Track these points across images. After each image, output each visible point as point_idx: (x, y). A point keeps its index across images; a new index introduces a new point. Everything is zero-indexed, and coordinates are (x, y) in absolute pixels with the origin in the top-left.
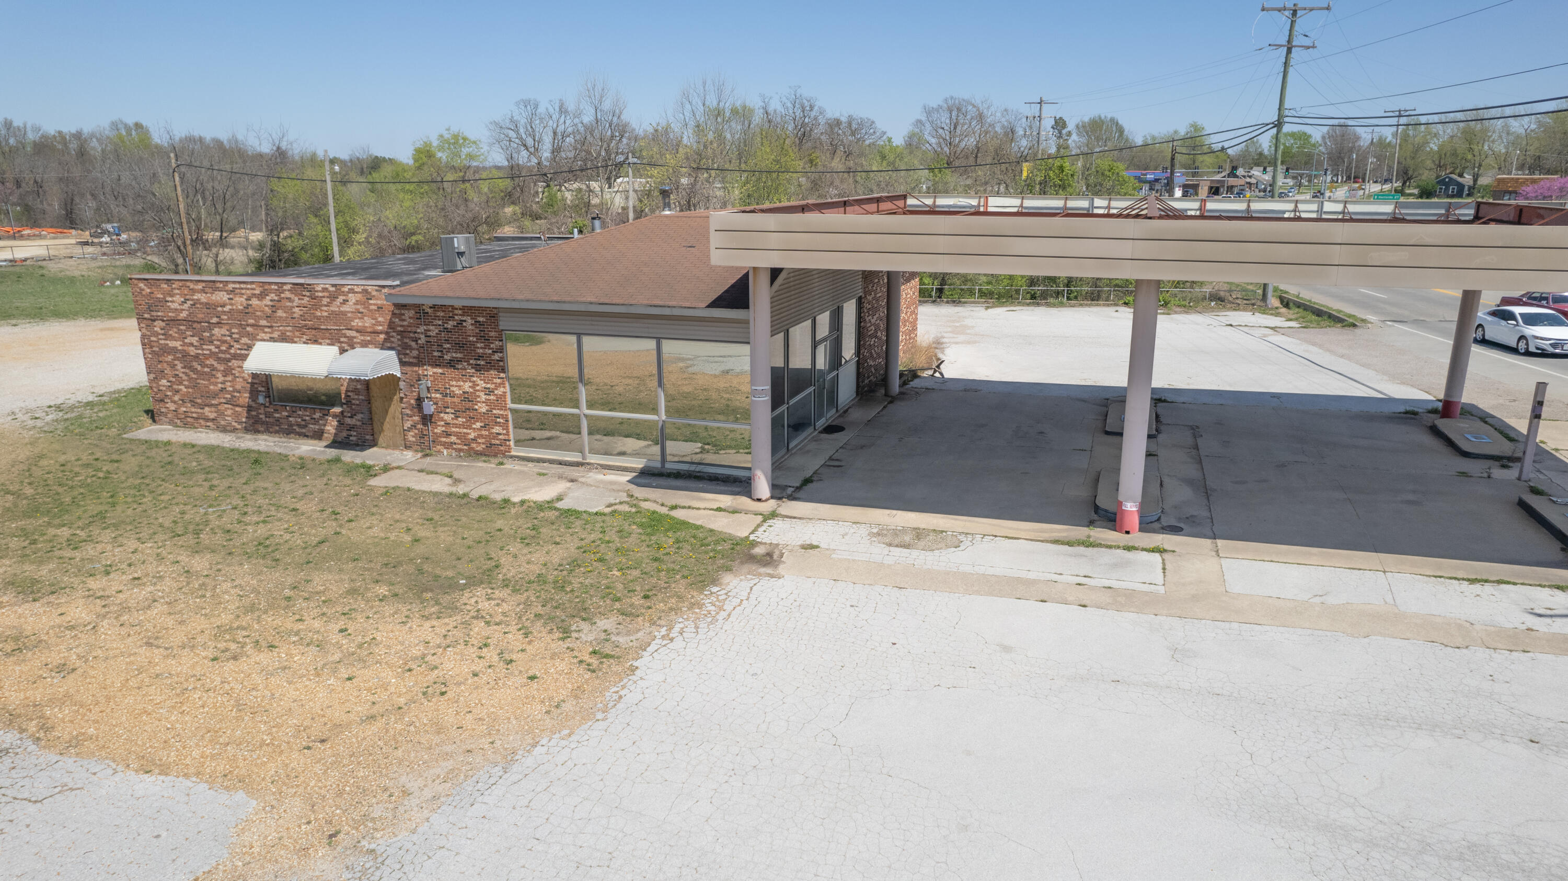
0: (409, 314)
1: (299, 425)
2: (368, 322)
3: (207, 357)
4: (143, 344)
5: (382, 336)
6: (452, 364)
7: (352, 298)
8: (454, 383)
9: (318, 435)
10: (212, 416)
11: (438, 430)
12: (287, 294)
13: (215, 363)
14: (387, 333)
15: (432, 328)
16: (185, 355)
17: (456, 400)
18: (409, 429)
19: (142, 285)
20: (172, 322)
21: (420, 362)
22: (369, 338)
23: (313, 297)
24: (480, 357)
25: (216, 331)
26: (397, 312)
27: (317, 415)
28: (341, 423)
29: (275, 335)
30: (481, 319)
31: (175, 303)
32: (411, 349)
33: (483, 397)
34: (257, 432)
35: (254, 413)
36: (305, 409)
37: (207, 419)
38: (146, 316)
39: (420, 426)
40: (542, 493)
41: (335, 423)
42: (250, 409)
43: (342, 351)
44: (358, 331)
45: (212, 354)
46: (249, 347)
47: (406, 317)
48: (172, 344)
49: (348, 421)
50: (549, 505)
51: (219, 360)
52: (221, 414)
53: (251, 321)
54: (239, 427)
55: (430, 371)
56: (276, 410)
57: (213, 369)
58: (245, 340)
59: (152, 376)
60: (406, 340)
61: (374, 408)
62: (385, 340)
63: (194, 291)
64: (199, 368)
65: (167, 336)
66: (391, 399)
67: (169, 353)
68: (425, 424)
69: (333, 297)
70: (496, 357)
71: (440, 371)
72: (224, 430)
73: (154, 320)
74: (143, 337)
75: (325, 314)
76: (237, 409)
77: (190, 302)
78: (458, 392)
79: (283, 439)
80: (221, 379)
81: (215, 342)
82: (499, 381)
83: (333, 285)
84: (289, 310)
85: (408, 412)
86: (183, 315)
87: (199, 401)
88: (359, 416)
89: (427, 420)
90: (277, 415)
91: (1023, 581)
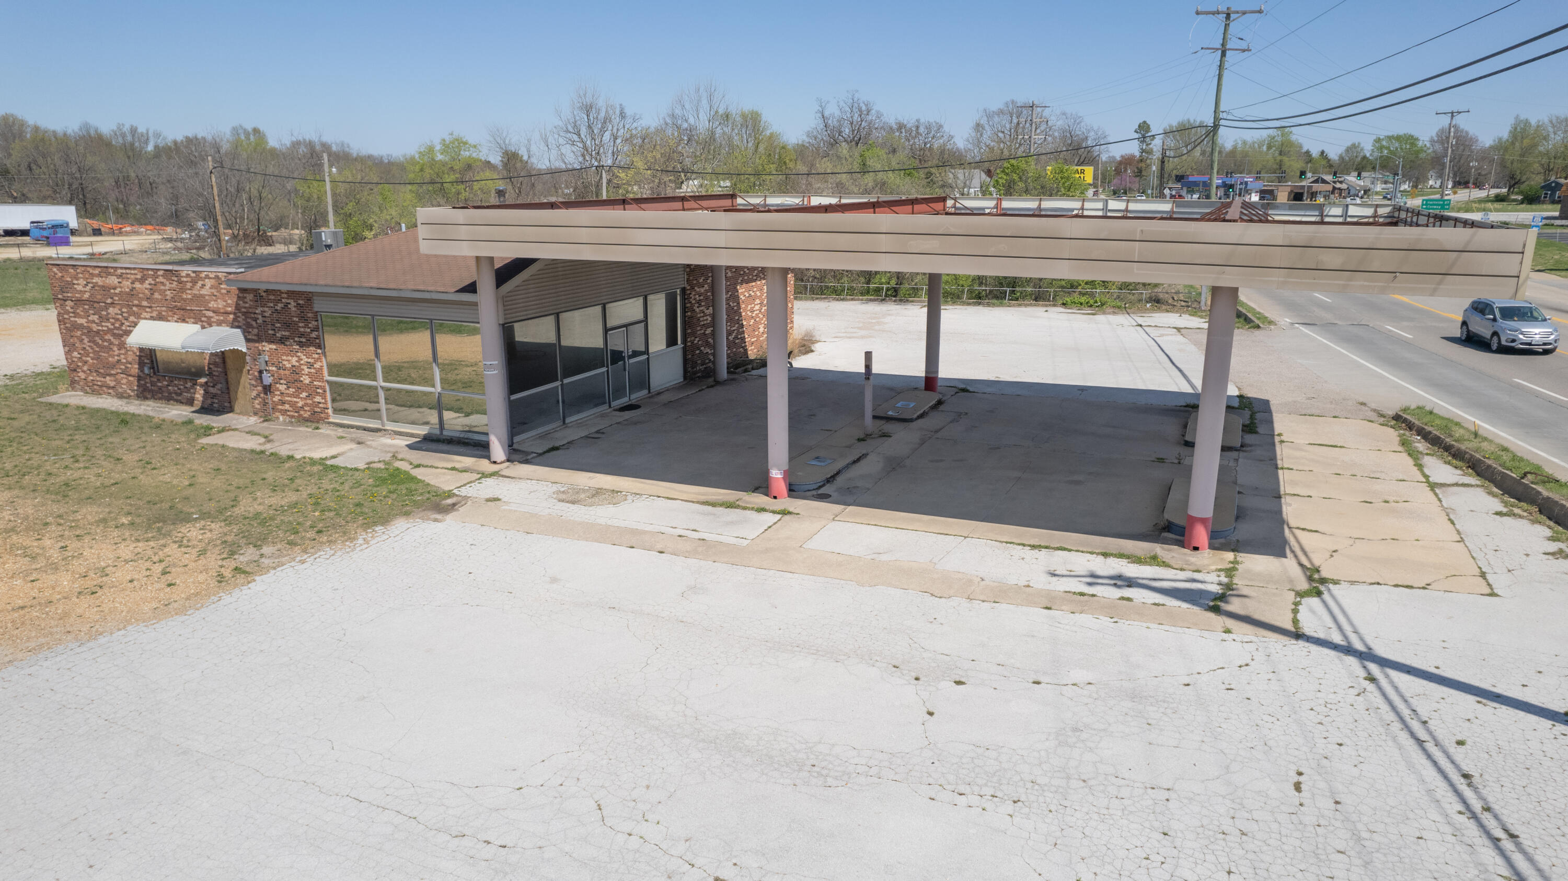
0: (250, 297)
1: (176, 393)
2: (220, 304)
3: (106, 333)
4: (59, 321)
5: (232, 316)
6: (282, 341)
7: (209, 283)
8: (284, 358)
9: (190, 402)
10: (112, 384)
11: (276, 399)
12: (161, 279)
13: (111, 338)
14: (235, 314)
15: (266, 309)
16: (90, 330)
17: (287, 372)
18: (255, 398)
19: (55, 270)
20: (79, 302)
21: (259, 340)
23: (180, 282)
24: (302, 335)
25: (111, 310)
26: (241, 295)
27: (189, 385)
28: (206, 392)
29: (154, 314)
30: (301, 302)
31: (80, 285)
32: (253, 328)
33: (306, 370)
34: (146, 398)
35: (142, 382)
36: (180, 379)
37: (109, 387)
38: (60, 296)
39: (262, 395)
41: (202, 392)
42: (139, 378)
43: (203, 327)
44: (214, 312)
45: (109, 331)
46: (135, 324)
47: (247, 300)
48: (82, 321)
49: (211, 390)
51: (114, 335)
52: (118, 382)
53: (136, 302)
54: (132, 394)
55: (267, 347)
56: (159, 380)
57: (111, 343)
58: (132, 318)
59: (67, 348)
60: (249, 320)
61: (229, 379)
62: (235, 320)
63: (92, 275)
64: (100, 342)
65: (76, 315)
66: (241, 371)
67: (78, 329)
68: (266, 394)
69: (194, 282)
70: (314, 335)
71: (274, 347)
72: (121, 396)
73: (65, 300)
74: (59, 314)
75: (189, 297)
76: (131, 378)
77: (90, 285)
78: (288, 366)
79: (163, 405)
80: (117, 352)
81: (111, 320)
82: (316, 356)
83: (194, 272)
84: (163, 293)
85: (253, 382)
86: (86, 296)
87: (102, 371)
88: (219, 386)
89: (267, 389)
90: (160, 384)
91: (634, 532)
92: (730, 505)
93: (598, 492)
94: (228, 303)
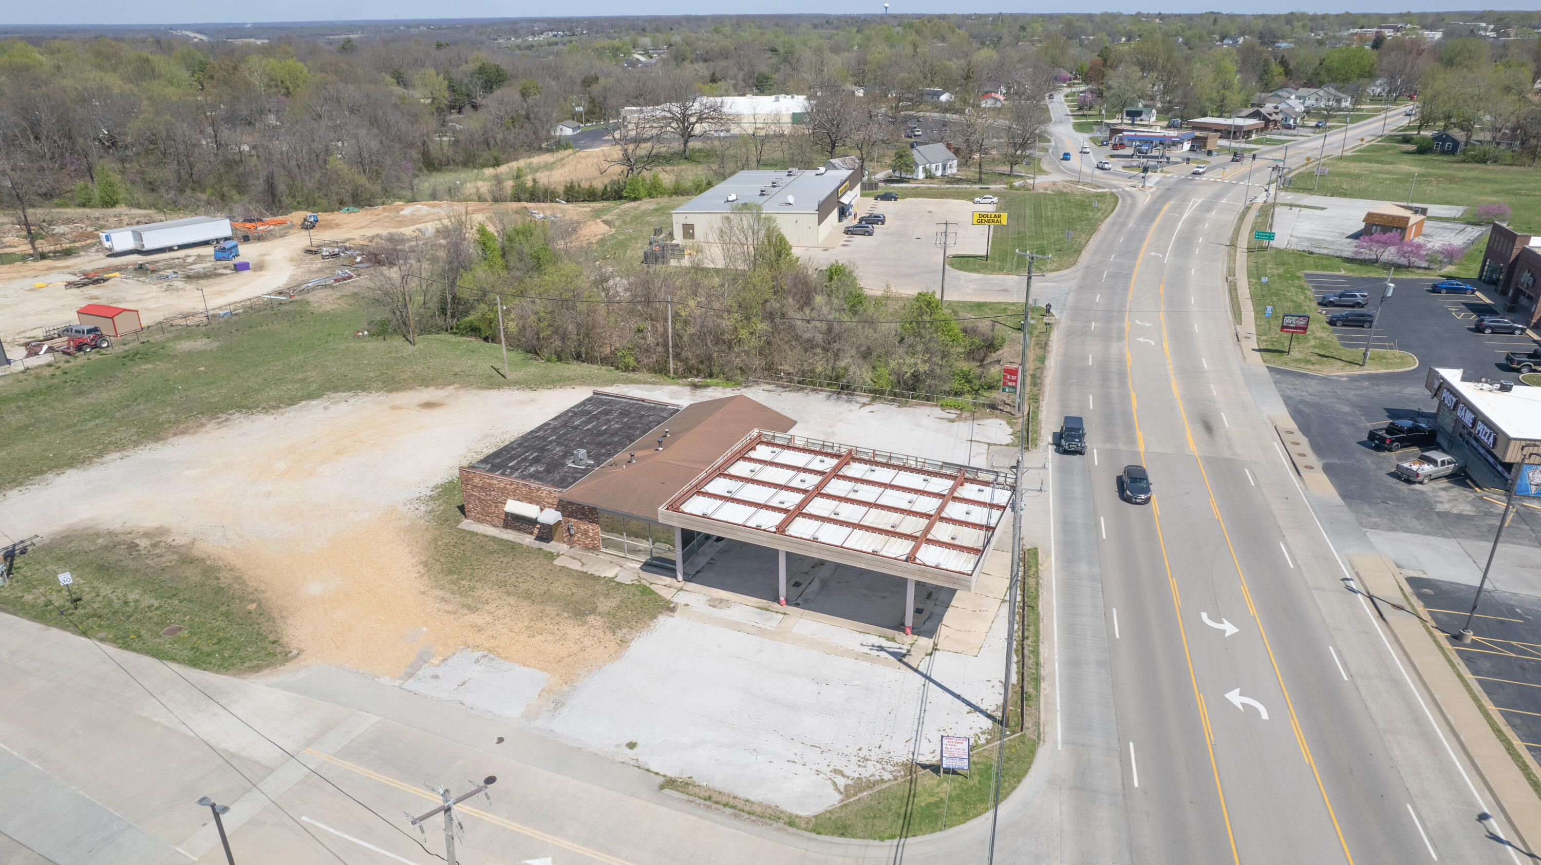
0: (565, 502)
1: (523, 530)
2: (550, 501)
3: (489, 501)
4: (463, 492)
6: (581, 519)
7: (545, 492)
8: (581, 525)
9: (531, 533)
10: (490, 522)
14: (557, 507)
15: (573, 506)
16: (479, 498)
19: (464, 473)
20: (475, 487)
22: (551, 506)
23: (530, 489)
24: (591, 519)
25: (493, 493)
26: (561, 500)
27: (530, 528)
28: (540, 532)
29: (516, 499)
31: (477, 480)
33: (591, 531)
34: (507, 530)
35: (506, 523)
36: (526, 525)
37: (488, 523)
38: (465, 483)
40: (610, 574)
41: (538, 532)
42: (505, 521)
43: (541, 510)
44: (547, 504)
45: (491, 500)
46: (506, 501)
48: (474, 493)
49: (542, 532)
50: (611, 580)
51: (493, 503)
52: (494, 522)
53: (507, 492)
54: (501, 528)
56: (515, 524)
57: (491, 505)
58: (505, 498)
60: (565, 510)
61: (553, 529)
62: (557, 510)
63: (484, 478)
64: (485, 504)
65: (472, 491)
67: (473, 497)
69: (538, 491)
70: (595, 520)
72: (494, 526)
73: (468, 485)
75: (535, 495)
76: (500, 521)
77: (483, 482)
78: (582, 528)
79: (517, 533)
80: (494, 510)
81: (492, 497)
82: (597, 527)
83: (539, 486)
84: (521, 491)
86: (480, 485)
87: (485, 514)
88: (547, 529)
91: (739, 624)
92: (767, 610)
93: (721, 601)
94: (556, 502)
